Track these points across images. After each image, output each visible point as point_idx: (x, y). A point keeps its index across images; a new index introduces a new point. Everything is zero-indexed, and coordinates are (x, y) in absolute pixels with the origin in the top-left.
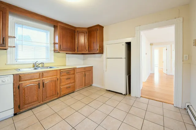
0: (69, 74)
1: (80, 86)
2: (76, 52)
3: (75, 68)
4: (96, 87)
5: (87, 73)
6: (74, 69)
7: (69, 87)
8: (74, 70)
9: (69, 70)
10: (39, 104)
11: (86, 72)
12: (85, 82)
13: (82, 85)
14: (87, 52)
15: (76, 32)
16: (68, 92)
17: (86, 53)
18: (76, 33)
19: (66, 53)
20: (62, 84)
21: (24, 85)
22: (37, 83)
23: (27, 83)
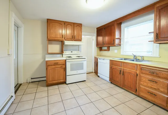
20: (142, 83)
21: (113, 67)
22: (119, 69)
23: (114, 67)
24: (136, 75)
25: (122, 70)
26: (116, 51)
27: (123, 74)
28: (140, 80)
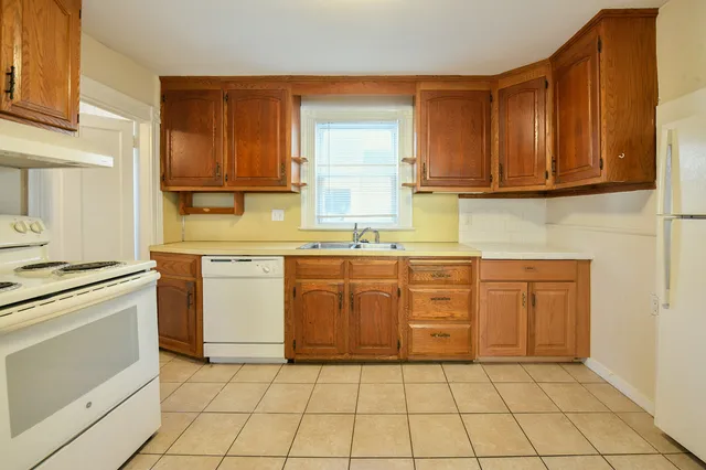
0: (446, 283)
1: (498, 345)
2: (495, 188)
3: (474, 258)
4: (605, 384)
5: (545, 294)
6: (471, 263)
7: (446, 335)
8: (470, 265)
9: (445, 265)
10: (339, 357)
11: (538, 286)
12: (531, 336)
13: (516, 345)
14: (549, 184)
15: (495, 96)
16: (441, 355)
17: (543, 188)
18: (496, 103)
19: (461, 196)
20: (415, 314)
21: (305, 288)
22: (335, 290)
23: (311, 284)
24: (395, 294)
25: (347, 292)
26: (277, 216)
27: (352, 306)
28: (409, 306)
